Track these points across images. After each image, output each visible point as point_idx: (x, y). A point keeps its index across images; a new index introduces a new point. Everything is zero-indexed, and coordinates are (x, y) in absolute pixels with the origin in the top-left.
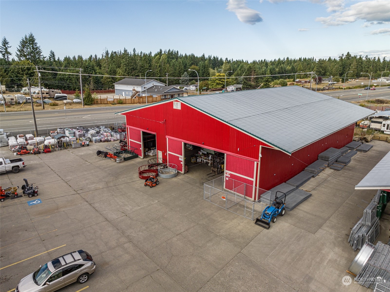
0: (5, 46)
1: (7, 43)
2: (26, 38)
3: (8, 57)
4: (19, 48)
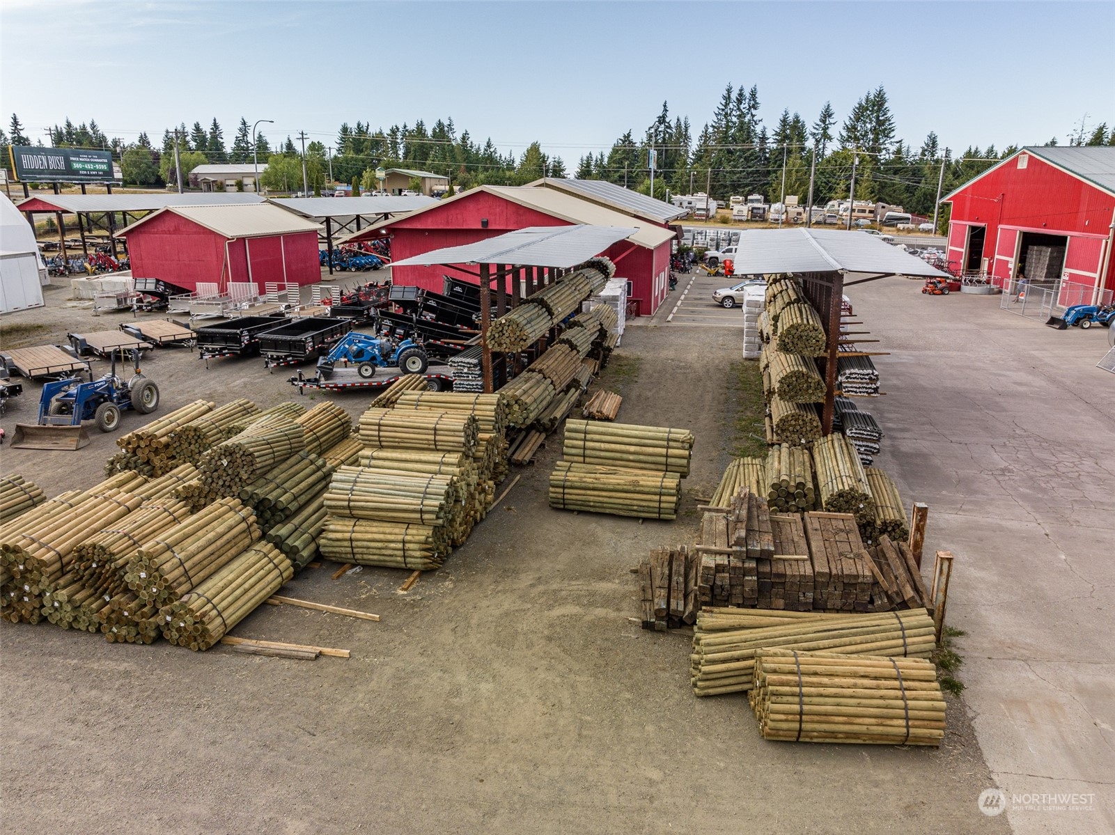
0: (824, 122)
1: (830, 116)
2: (867, 100)
3: (824, 145)
4: (848, 123)
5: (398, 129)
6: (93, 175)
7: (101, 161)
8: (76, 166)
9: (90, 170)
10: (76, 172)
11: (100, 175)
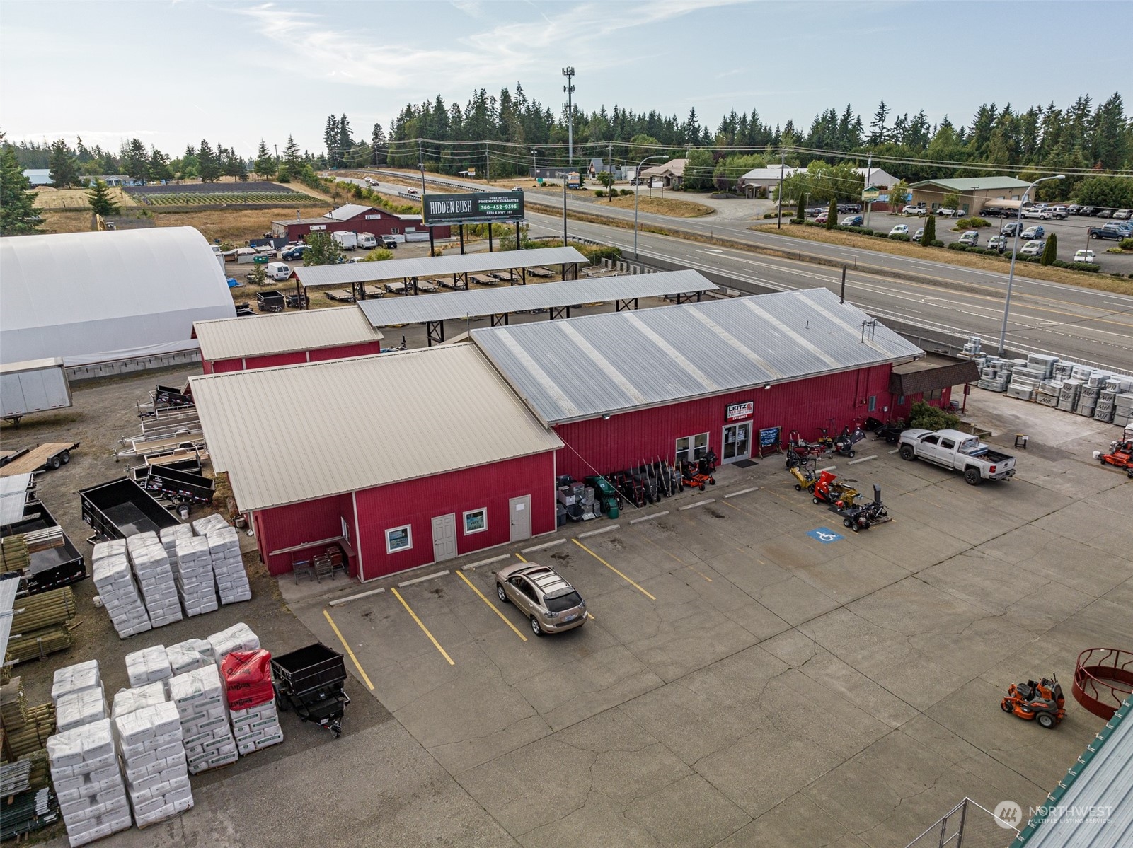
5: (1040, 110)
6: (501, 215)
7: (512, 200)
8: (483, 208)
9: (498, 211)
10: (483, 213)
11: (509, 214)
